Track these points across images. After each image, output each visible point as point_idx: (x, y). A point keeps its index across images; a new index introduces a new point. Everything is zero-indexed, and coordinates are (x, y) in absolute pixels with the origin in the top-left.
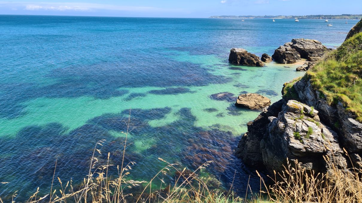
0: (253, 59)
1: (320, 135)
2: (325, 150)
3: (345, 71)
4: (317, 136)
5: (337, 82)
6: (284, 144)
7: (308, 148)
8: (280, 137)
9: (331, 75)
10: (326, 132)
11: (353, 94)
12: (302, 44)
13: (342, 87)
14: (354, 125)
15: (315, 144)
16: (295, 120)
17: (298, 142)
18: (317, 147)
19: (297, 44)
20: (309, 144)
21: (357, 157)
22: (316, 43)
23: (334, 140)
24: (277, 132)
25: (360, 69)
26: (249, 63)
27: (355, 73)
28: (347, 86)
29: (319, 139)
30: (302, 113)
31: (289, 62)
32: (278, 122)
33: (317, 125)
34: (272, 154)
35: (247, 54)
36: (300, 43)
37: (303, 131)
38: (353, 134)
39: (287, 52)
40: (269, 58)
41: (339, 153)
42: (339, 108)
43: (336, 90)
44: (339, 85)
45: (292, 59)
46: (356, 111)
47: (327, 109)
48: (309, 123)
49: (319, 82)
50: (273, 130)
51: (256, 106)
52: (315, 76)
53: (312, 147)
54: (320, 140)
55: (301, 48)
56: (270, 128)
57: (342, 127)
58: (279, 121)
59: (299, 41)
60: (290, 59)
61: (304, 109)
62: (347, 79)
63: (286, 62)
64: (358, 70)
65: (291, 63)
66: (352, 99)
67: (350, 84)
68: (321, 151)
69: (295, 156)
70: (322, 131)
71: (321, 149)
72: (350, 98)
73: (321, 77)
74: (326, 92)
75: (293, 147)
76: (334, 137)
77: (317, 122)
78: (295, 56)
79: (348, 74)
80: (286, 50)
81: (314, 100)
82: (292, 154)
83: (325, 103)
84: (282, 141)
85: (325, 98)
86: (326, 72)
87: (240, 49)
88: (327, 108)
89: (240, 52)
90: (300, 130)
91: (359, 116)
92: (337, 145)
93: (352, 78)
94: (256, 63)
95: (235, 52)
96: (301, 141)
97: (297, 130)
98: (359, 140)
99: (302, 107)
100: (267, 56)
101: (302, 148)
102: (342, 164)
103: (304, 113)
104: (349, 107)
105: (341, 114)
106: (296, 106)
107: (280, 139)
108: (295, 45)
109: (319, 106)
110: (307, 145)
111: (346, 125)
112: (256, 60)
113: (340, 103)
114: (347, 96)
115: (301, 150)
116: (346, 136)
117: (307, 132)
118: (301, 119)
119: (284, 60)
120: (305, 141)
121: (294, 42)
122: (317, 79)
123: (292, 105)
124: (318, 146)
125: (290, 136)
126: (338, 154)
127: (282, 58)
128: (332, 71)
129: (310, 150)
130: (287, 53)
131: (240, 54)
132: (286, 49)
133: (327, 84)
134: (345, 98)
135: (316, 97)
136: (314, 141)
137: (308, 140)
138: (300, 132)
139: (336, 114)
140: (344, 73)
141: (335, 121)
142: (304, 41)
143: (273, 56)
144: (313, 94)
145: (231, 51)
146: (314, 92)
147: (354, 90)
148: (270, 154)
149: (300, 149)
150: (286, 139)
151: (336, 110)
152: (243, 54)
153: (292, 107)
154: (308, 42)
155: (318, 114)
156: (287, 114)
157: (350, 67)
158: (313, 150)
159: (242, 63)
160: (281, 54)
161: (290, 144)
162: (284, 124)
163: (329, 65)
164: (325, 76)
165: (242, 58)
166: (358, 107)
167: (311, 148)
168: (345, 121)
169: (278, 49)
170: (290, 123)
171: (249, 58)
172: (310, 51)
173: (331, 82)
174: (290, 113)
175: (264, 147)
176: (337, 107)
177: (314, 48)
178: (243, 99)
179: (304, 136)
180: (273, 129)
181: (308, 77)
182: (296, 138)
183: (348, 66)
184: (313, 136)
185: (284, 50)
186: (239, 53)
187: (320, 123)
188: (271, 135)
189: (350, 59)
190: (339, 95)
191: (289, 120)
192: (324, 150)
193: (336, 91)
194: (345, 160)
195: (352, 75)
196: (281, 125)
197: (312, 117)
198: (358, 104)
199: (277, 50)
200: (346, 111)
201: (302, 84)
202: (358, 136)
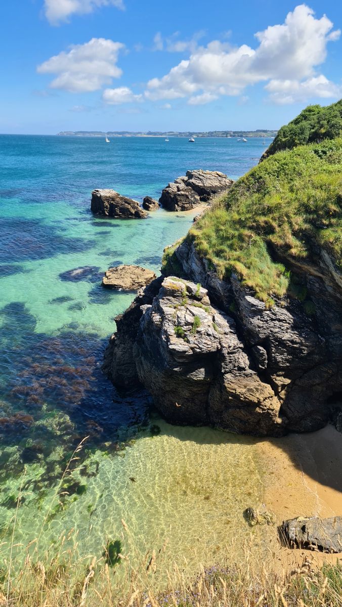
0: (129, 207)
1: (211, 326)
2: (219, 346)
3: (238, 226)
4: (207, 327)
5: (229, 243)
6: (163, 347)
7: (195, 349)
8: (157, 337)
9: (221, 233)
10: (219, 320)
11: (249, 261)
12: (201, 179)
13: (236, 250)
14: (253, 306)
15: (205, 340)
16: (175, 308)
17: (181, 340)
18: (208, 345)
19: (193, 178)
20: (196, 342)
21: (260, 350)
22: (220, 176)
23: (230, 330)
24: (152, 329)
25: (256, 221)
26: (123, 213)
27: (251, 228)
28: (241, 248)
29: (209, 333)
30: (185, 295)
31: (184, 209)
32: (152, 314)
33: (206, 311)
34: (148, 364)
35: (119, 198)
36: (198, 178)
37: (187, 324)
38: (253, 319)
39: (179, 193)
40: (154, 203)
41: (237, 348)
42: (233, 282)
43: (228, 256)
44: (231, 247)
45: (187, 204)
46: (254, 285)
47: (218, 285)
48: (195, 310)
49: (205, 245)
50: (147, 327)
51: (133, 285)
52: (201, 236)
53: (201, 346)
54: (211, 333)
55: (199, 184)
56: (143, 324)
57: (239, 310)
58: (153, 312)
59: (196, 174)
60: (184, 204)
61: (187, 290)
62: (241, 238)
63: (179, 209)
64: (254, 224)
65: (187, 210)
66: (249, 268)
67: (245, 245)
68: (214, 350)
69: (179, 362)
70: (214, 320)
71: (212, 346)
72: (246, 267)
73: (208, 237)
74: (216, 260)
75: (174, 350)
76: (229, 326)
77: (205, 307)
78: (192, 199)
79: (242, 231)
80: (179, 190)
81: (202, 273)
82: (175, 361)
83: (216, 276)
84: (160, 342)
85: (214, 268)
86: (214, 228)
87: (107, 190)
88: (218, 283)
89: (108, 195)
90: (183, 322)
91: (258, 291)
92: (235, 336)
93: (246, 235)
94: (134, 212)
95: (99, 195)
96: (186, 339)
97: (179, 323)
98: (262, 325)
99: (184, 287)
100: (150, 201)
101: (186, 349)
102: (243, 364)
103: (187, 295)
104: (245, 280)
105: (236, 291)
106: (174, 286)
107: (157, 340)
108: (191, 181)
109: (209, 282)
110: (194, 343)
111: (244, 307)
112: (134, 207)
113: (235, 275)
114: (242, 263)
115: (187, 353)
116: (244, 322)
117: (192, 324)
118: (183, 305)
119: (176, 205)
120: (191, 339)
121: (190, 176)
122: (203, 241)
123: (169, 285)
124: (209, 343)
125: (169, 333)
126: (236, 350)
127: (173, 203)
128: (223, 228)
129: (198, 350)
130: (179, 195)
131: (108, 199)
132: (178, 187)
133: (217, 247)
134: (240, 267)
135: (204, 269)
136: (203, 336)
137: (195, 337)
138: (182, 326)
139: (231, 291)
140: (237, 230)
141: (229, 303)
142: (202, 174)
143: (160, 200)
144: (199, 264)
145: (93, 195)
146: (201, 259)
147: (250, 254)
148: (146, 365)
149: (185, 352)
150: (164, 339)
151: (230, 286)
152: (113, 199)
153: (170, 288)
154: (209, 175)
155: (208, 294)
156: (163, 299)
157: (244, 219)
158: (203, 350)
159: (112, 215)
160: (171, 197)
161: (170, 347)
162: (160, 316)
163: (217, 218)
164: (213, 234)
165: (111, 205)
166: (256, 278)
167: (200, 348)
168: (242, 300)
169: (167, 187)
170: (168, 313)
171: (122, 204)
172: (213, 189)
173: (222, 244)
174: (167, 297)
175: (138, 356)
176: (232, 281)
177: (217, 184)
178: (112, 275)
179: (188, 331)
180: (146, 325)
181: (191, 238)
182: (179, 335)
183: (240, 218)
184: (202, 330)
185: (176, 190)
186: (106, 197)
187: (211, 307)
188: (145, 334)
189: (243, 209)
190: (232, 262)
191: (167, 309)
192: (217, 348)
193: (228, 258)
194: (247, 357)
195: (246, 232)
196: (157, 318)
197: (199, 300)
198: (256, 275)
199: (165, 190)
200: (242, 286)
201: (184, 250)
202: (259, 321)
